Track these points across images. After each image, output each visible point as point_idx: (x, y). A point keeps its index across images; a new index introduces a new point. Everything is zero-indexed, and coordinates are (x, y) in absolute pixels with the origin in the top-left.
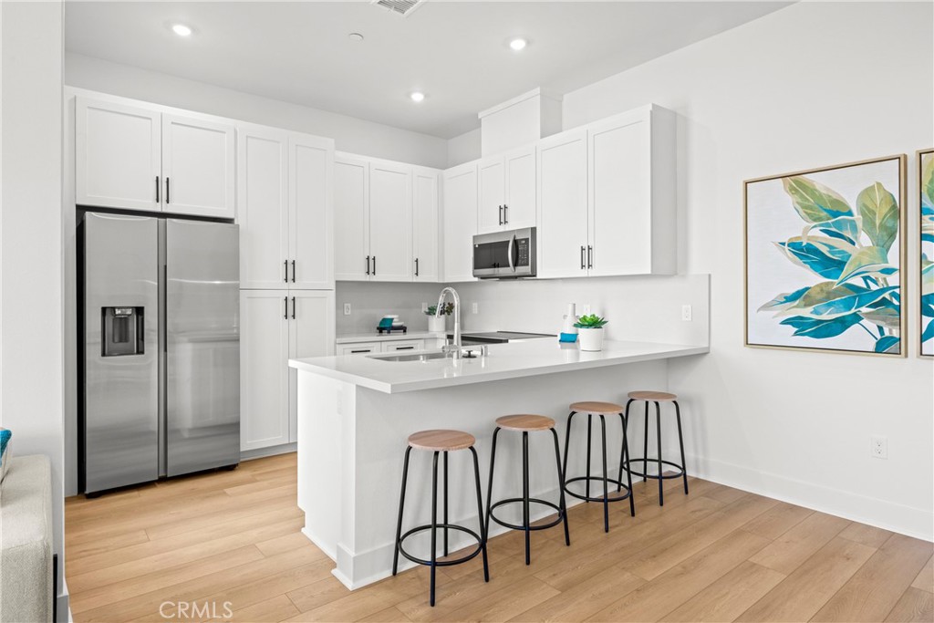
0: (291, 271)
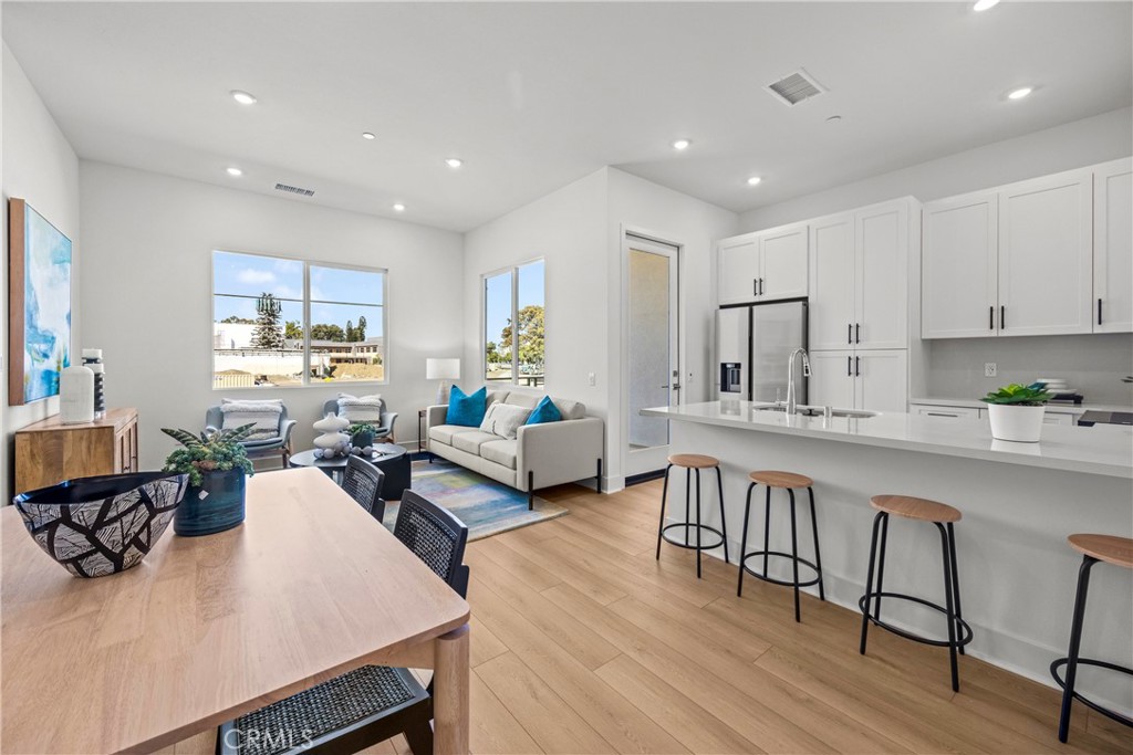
0: (854, 333)
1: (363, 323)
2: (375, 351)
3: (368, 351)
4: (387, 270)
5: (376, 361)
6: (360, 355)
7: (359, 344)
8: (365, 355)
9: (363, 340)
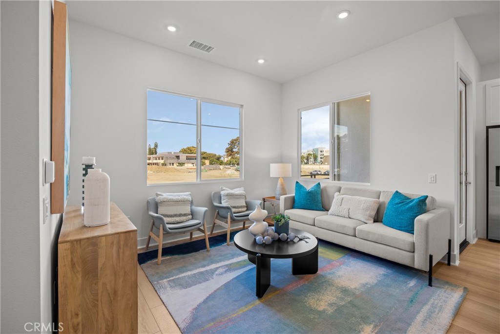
1: (156, 146)
2: (162, 159)
3: (159, 159)
4: (242, 106)
5: (163, 164)
6: (155, 161)
7: (154, 156)
8: (158, 161)
9: (156, 154)
